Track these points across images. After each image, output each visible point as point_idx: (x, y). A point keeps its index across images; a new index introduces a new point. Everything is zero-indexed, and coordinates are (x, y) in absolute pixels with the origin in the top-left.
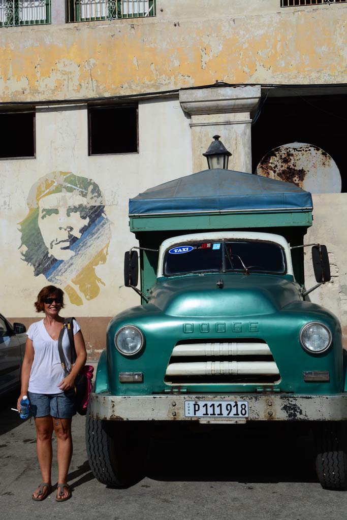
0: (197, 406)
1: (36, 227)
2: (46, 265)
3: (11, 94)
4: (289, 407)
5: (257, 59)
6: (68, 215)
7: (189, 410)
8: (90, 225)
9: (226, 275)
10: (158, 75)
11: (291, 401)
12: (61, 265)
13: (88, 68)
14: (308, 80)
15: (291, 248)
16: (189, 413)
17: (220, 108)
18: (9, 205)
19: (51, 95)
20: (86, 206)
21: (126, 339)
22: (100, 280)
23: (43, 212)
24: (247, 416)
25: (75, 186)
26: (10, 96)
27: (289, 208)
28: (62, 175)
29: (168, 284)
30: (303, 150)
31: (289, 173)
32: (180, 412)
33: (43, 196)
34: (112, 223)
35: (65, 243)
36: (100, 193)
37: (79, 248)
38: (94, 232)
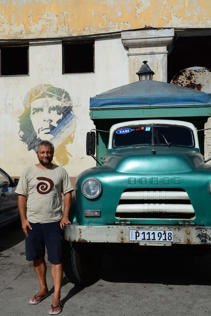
0: (137, 234)
1: (29, 120)
2: (36, 144)
3: (13, 35)
4: (202, 236)
5: (172, 12)
6: (50, 112)
7: (132, 236)
8: (63, 119)
9: (155, 147)
10: (107, 22)
11: (203, 231)
13: (63, 17)
14: (205, 26)
15: (197, 131)
16: (132, 238)
17: (147, 43)
18: (12, 106)
19: (39, 35)
20: (61, 107)
21: (89, 187)
22: (69, 153)
23: (33, 110)
24: (172, 241)
26: (13, 36)
27: (197, 104)
28: (46, 87)
29: (115, 153)
30: (201, 71)
31: (191, 86)
32: (126, 237)
33: (34, 100)
34: (77, 117)
35: (47, 130)
36: (70, 98)
37: (56, 133)
38: (65, 123)
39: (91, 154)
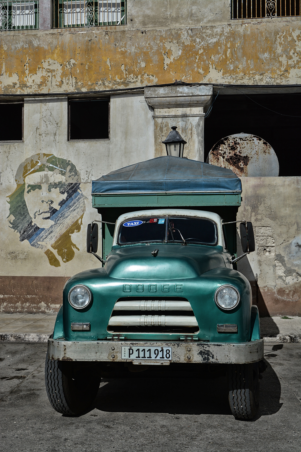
0: (131, 351)
1: (22, 200)
2: (30, 232)
3: (4, 88)
4: (204, 353)
5: (210, 63)
6: (50, 191)
7: (125, 354)
8: (67, 199)
9: (167, 245)
10: (127, 75)
11: (206, 348)
12: (43, 232)
13: (69, 67)
14: (253, 82)
15: (223, 223)
16: (125, 356)
17: (178, 103)
19: (37, 89)
20: (64, 183)
21: (77, 296)
22: (74, 245)
23: (28, 188)
24: (170, 359)
25: (55, 166)
27: (222, 190)
28: (45, 157)
29: (120, 251)
30: (248, 140)
31: (236, 159)
32: (118, 355)
33: (29, 174)
34: (86, 198)
35: (46, 214)
36: (77, 172)
37: (58, 218)
38: (71, 205)
39: (92, 251)
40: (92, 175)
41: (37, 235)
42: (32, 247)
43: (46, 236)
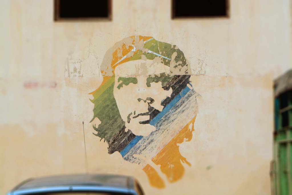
1: (111, 98)
2: (122, 141)
6: (148, 85)
8: (173, 97)
12: (140, 141)
18: (79, 72)
20: (169, 75)
22: (184, 159)
23: (119, 81)
25: (156, 52)
28: (142, 40)
33: (119, 63)
34: (199, 95)
35: (144, 116)
36: (185, 61)
37: (161, 123)
38: (178, 105)
40: (206, 65)
41: (132, 145)
42: (126, 161)
43: (144, 147)
